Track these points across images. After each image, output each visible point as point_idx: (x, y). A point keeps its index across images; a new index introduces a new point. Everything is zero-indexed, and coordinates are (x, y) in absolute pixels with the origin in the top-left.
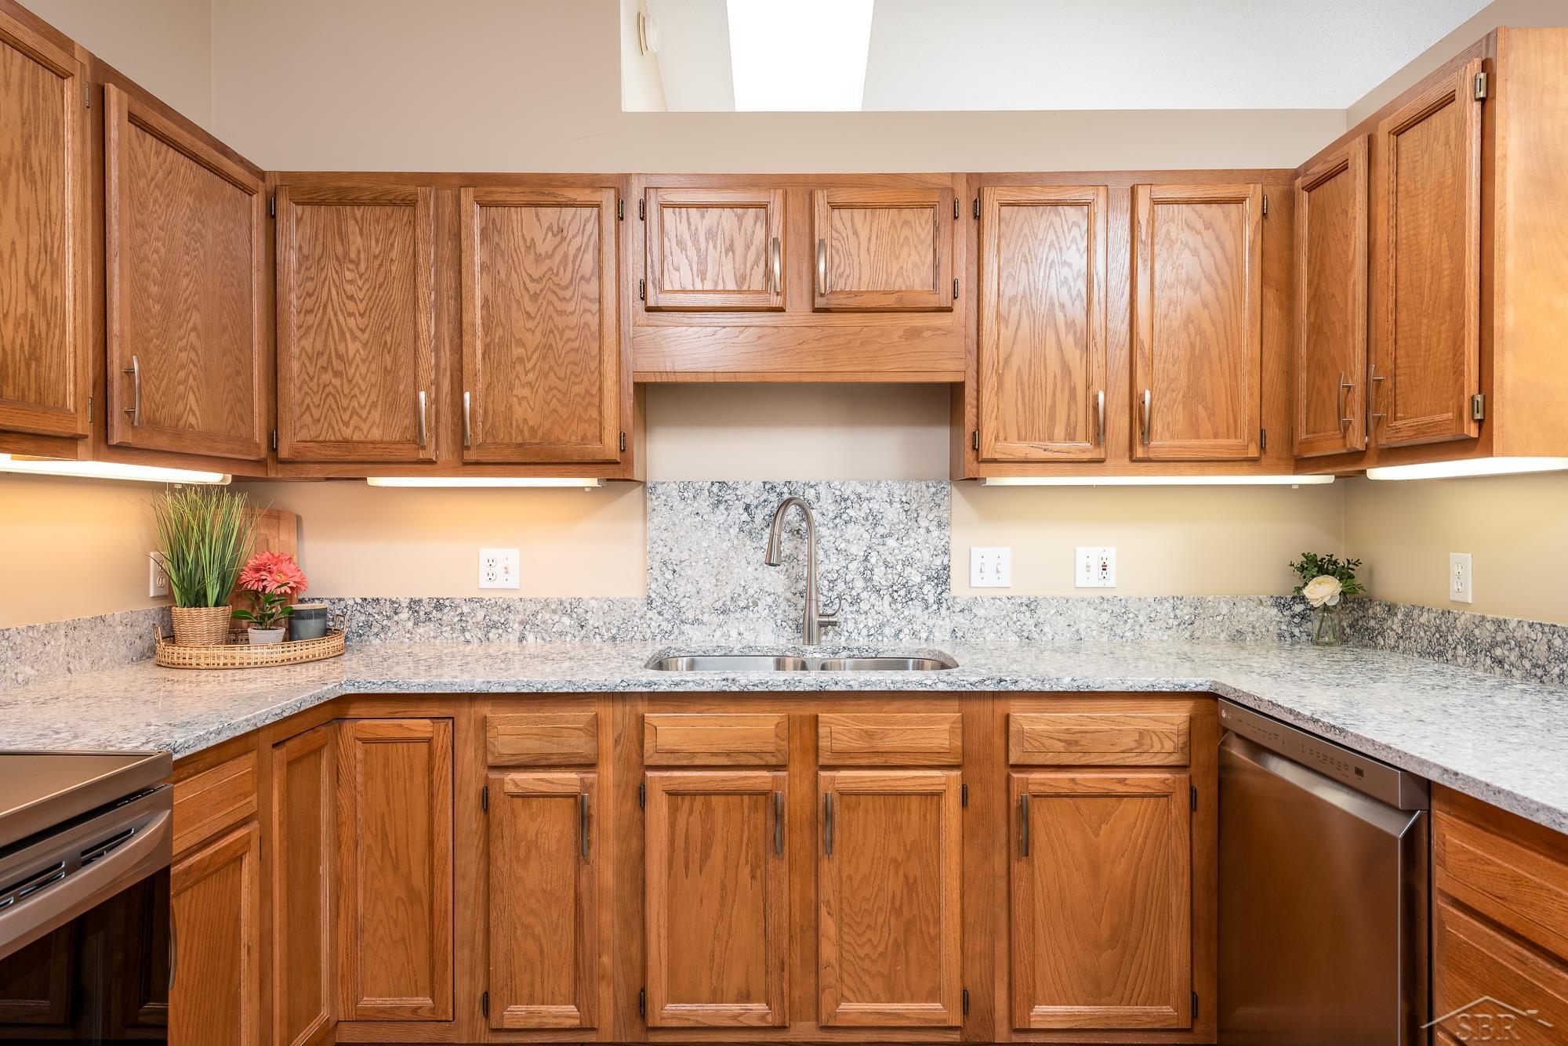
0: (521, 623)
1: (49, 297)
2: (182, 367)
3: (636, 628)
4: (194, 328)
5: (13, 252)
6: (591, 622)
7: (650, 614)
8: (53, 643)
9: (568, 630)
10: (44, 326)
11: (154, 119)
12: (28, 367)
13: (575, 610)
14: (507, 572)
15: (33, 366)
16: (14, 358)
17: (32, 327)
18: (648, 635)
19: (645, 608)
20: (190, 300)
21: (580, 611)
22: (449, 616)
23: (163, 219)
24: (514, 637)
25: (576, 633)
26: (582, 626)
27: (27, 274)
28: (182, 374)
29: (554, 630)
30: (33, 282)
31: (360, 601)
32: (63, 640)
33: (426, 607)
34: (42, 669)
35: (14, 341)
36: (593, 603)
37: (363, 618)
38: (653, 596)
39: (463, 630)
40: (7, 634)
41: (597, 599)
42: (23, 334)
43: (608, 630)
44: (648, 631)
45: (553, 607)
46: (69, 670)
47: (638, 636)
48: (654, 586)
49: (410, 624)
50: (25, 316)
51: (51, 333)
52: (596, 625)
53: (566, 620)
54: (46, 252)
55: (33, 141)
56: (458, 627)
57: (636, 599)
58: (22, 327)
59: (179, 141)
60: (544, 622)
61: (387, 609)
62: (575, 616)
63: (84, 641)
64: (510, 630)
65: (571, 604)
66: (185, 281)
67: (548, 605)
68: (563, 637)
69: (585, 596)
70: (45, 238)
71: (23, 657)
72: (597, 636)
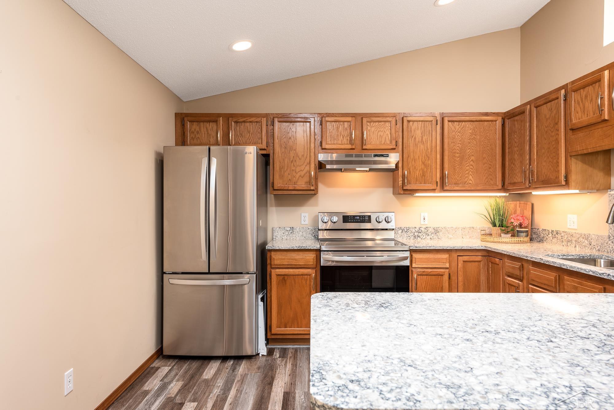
0: (575, 241)
1: (427, 164)
2: (467, 170)
3: (605, 247)
4: (472, 160)
5: (419, 158)
6: (593, 243)
7: (610, 242)
8: (458, 231)
9: (586, 245)
10: (426, 170)
11: (454, 119)
12: (422, 178)
13: (589, 238)
14: (574, 223)
15: (423, 178)
16: (419, 177)
17: (423, 170)
18: (609, 251)
19: (608, 240)
20: (470, 155)
21: (590, 238)
22: (559, 236)
23: (460, 139)
24: (574, 246)
25: (589, 247)
26: (590, 244)
27: (422, 161)
28: (467, 172)
29: (583, 245)
30: (423, 162)
31: (542, 230)
32: (461, 231)
33: (555, 233)
34: (455, 236)
35: (419, 174)
36: (593, 236)
37: (543, 235)
38: (610, 235)
39: (562, 242)
40: (445, 228)
41: (594, 235)
42: (421, 172)
43: (597, 247)
44: (609, 248)
45: (583, 236)
46: (463, 238)
47: (606, 250)
48: (610, 231)
49: (551, 238)
50: (421, 169)
51: (428, 171)
52: (594, 244)
53: (586, 241)
54: (426, 156)
55: (424, 136)
56: (561, 240)
57: (605, 236)
58: (421, 171)
59: (466, 120)
60: (581, 241)
61: (547, 232)
62: (588, 240)
63: (467, 232)
64: (572, 243)
65: (587, 236)
66: (469, 150)
67: (581, 235)
68: (585, 248)
69: (591, 234)
70: (426, 153)
71: (450, 233)
72: (594, 249)
